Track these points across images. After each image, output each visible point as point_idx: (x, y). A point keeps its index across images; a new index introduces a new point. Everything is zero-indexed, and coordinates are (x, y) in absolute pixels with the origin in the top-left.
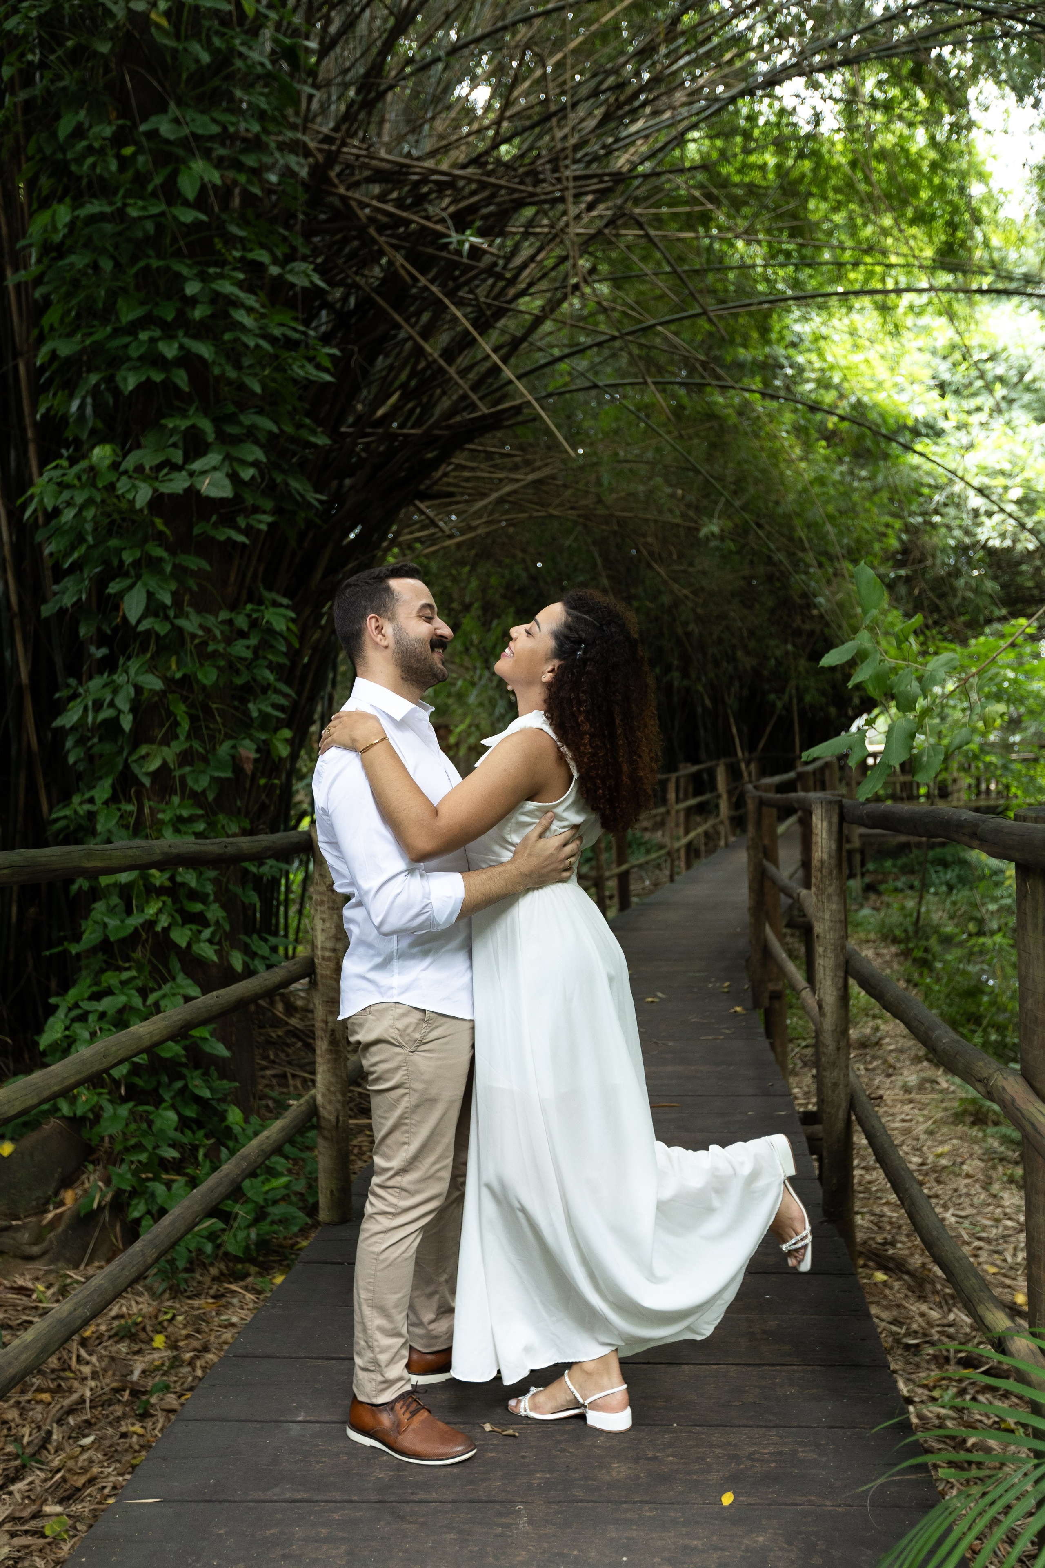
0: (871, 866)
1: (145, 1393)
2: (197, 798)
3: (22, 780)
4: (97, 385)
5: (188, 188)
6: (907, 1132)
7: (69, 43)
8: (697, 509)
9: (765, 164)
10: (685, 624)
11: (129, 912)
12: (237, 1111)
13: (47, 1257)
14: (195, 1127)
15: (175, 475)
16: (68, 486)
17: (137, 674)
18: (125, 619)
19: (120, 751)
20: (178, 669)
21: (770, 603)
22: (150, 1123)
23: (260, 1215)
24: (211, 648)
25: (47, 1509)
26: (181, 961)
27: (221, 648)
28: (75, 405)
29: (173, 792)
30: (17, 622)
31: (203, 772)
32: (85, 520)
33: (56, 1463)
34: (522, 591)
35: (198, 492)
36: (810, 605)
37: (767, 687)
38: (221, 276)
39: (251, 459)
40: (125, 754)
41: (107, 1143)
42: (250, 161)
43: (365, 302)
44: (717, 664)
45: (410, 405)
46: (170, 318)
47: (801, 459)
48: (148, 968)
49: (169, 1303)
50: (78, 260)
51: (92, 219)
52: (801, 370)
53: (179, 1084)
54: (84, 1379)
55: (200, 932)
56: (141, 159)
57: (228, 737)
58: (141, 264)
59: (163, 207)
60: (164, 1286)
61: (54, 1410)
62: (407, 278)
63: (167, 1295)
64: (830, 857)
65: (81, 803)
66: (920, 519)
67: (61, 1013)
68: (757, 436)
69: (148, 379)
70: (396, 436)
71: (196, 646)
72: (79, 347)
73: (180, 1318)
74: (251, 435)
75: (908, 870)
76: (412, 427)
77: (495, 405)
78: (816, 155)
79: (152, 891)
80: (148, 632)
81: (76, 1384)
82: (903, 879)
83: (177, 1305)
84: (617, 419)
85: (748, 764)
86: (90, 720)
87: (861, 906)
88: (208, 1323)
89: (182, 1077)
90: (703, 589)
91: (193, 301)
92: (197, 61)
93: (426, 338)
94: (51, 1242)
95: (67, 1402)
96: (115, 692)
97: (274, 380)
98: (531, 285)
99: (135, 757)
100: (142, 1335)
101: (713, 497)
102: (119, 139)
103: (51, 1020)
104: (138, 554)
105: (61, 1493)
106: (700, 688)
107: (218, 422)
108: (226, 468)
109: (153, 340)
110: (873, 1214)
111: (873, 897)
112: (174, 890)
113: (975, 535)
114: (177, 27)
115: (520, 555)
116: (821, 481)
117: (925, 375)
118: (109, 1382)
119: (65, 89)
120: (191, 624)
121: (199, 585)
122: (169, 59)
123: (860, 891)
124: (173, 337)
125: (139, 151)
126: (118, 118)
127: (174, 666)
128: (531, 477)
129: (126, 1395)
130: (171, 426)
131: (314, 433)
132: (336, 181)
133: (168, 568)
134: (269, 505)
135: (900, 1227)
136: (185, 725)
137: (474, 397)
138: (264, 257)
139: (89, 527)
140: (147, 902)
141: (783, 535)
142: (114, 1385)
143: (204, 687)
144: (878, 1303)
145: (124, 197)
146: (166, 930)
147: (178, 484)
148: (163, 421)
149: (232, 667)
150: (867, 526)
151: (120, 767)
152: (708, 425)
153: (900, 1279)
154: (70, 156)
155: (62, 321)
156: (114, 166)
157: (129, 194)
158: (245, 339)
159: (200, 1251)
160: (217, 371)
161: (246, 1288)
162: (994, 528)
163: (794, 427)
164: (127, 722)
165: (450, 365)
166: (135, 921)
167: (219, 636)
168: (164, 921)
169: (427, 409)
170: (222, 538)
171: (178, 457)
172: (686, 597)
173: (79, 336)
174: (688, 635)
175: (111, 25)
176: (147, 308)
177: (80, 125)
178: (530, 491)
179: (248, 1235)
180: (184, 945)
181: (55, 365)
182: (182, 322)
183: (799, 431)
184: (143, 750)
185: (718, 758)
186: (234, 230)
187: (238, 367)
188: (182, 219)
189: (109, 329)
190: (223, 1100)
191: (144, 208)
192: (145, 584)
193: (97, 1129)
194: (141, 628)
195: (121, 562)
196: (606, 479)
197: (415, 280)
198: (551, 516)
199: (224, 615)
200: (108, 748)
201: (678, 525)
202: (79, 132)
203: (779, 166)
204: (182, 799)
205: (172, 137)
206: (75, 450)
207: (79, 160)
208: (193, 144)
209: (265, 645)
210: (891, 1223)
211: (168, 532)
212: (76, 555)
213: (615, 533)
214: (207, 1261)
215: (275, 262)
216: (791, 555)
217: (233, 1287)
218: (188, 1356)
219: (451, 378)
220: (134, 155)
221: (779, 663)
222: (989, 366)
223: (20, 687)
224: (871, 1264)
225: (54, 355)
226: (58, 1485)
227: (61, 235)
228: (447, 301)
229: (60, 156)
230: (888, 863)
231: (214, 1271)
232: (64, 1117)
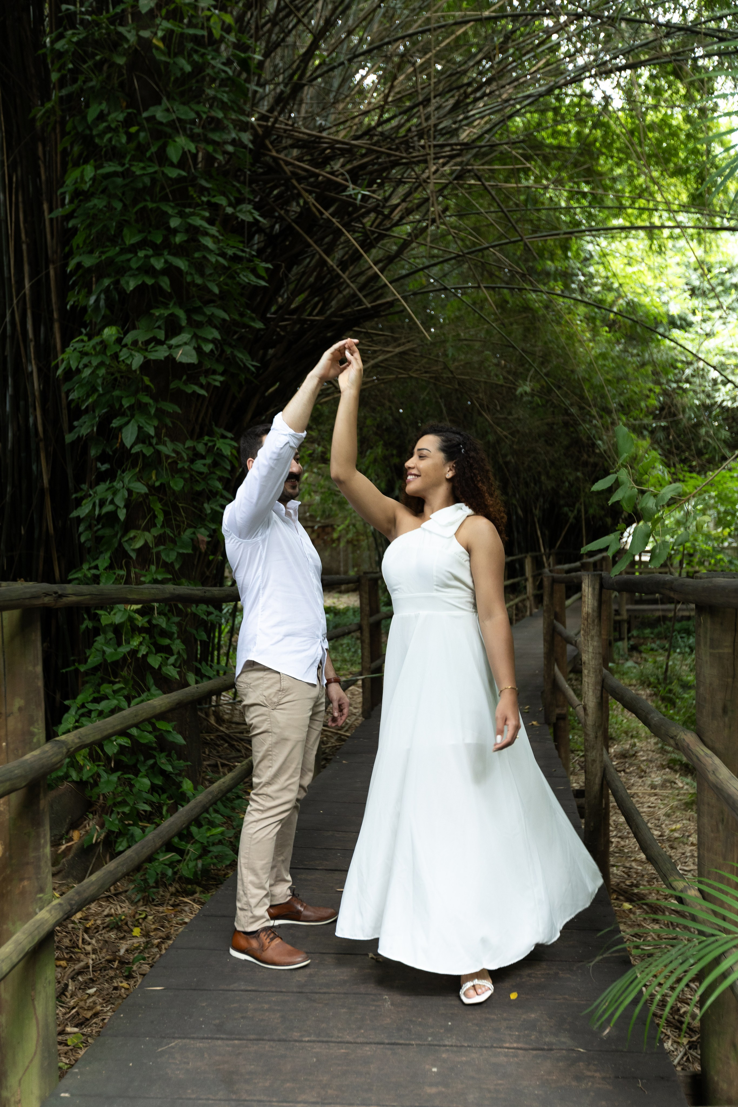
0: (635, 633)
1: (128, 963)
2: (167, 567)
3: (42, 554)
4: (109, 286)
5: (173, 154)
6: (651, 814)
7: (98, 58)
8: (515, 374)
9: (569, 131)
10: (505, 456)
11: (119, 644)
12: (189, 782)
13: (61, 875)
14: (160, 792)
15: (159, 348)
16: (86, 354)
17: (129, 482)
18: (122, 444)
19: (116, 535)
20: (157, 480)
21: (566, 442)
22: (132, 786)
23: (205, 851)
24: (180, 466)
25: (69, 1029)
26: (154, 678)
27: (186, 465)
28: (92, 300)
29: (151, 563)
30: (42, 445)
31: (172, 550)
32: (98, 376)
33: (72, 1003)
34: (388, 430)
35: (174, 359)
36: (594, 445)
37: (562, 502)
38: (193, 214)
39: (210, 337)
40: (119, 536)
41: (101, 801)
42: (216, 137)
43: (287, 230)
44: (527, 485)
45: (316, 299)
46: (159, 242)
47: (590, 341)
48: (131, 683)
49: (142, 908)
50: (98, 203)
51: (107, 176)
52: (591, 276)
53: (151, 762)
54: (87, 954)
55: (168, 658)
56: (142, 135)
57: (190, 526)
58: (141, 205)
59: (157, 168)
60: (139, 896)
61: (69, 971)
62: (317, 214)
63: (141, 903)
64: (593, 611)
65: (90, 569)
66: (674, 385)
67: (72, 711)
68: (559, 323)
69: (144, 283)
70: (306, 321)
71: (169, 464)
72: (98, 261)
73: (150, 918)
74: (211, 322)
75: (659, 636)
76: (317, 315)
77: (375, 300)
78: (606, 126)
79: (136, 630)
80: (137, 453)
81: (82, 956)
82: (658, 642)
83: (148, 910)
84: (459, 309)
85: (548, 558)
86: (97, 512)
87: (627, 660)
88: (169, 922)
89: (154, 757)
90: (518, 431)
91: (175, 231)
92: (182, 69)
93: (328, 255)
94: (64, 865)
95: (77, 967)
96: (115, 494)
97: (227, 284)
98: (402, 218)
99: (126, 539)
100: (125, 928)
101: (527, 366)
102: (128, 122)
103: (66, 716)
104: (133, 401)
105: (76, 1021)
106: (514, 502)
107: (189, 312)
108: (194, 344)
109: (147, 257)
110: (625, 867)
111: (635, 654)
112: (150, 630)
113: (714, 398)
114: (168, 47)
115: (388, 404)
116: (604, 356)
117: (681, 283)
118: (105, 955)
119: (92, 87)
120: (167, 449)
121: (173, 423)
122: (162, 67)
123: (626, 650)
124: (161, 255)
125: (142, 129)
126: (127, 107)
127: (154, 478)
128: (398, 350)
129: (116, 964)
130: (157, 314)
131: (253, 320)
132: (270, 147)
133: (153, 411)
134: (220, 369)
135: (643, 876)
136: (161, 518)
137: (361, 295)
138: (222, 201)
139: (99, 381)
140: (132, 637)
141: (576, 394)
142: (108, 957)
143: (174, 492)
144: (625, 923)
145: (130, 160)
146: (145, 656)
147: (161, 353)
148: (152, 311)
149: (192, 479)
150: (637, 390)
151: (116, 545)
152: (524, 315)
153: (640, 908)
154: (95, 132)
155: (84, 242)
156: (124, 140)
157: (133, 159)
158: (208, 256)
159: (164, 874)
160: (189, 279)
161: (194, 901)
162: (727, 394)
163: (585, 318)
164: (122, 514)
165: (344, 273)
166: (124, 649)
167: (186, 458)
168: (143, 651)
169: (327, 303)
170: (189, 391)
171: (161, 335)
172: (506, 437)
173: (97, 254)
174: (507, 463)
175: (126, 46)
176: (143, 235)
177: (102, 111)
178: (396, 359)
179: (197, 865)
180: (157, 667)
181: (80, 272)
182: (167, 245)
183: (590, 319)
184: (132, 534)
185: (527, 552)
186: (204, 183)
187: (202, 275)
188: (170, 175)
189: (117, 249)
190: (179, 775)
191: (144, 168)
192: (137, 421)
193: (96, 790)
194: (133, 451)
195: (121, 405)
196: (450, 352)
197: (322, 213)
198: (411, 377)
199: (189, 443)
200: (107, 532)
201: (502, 386)
202: (101, 117)
203: (578, 133)
204: (157, 567)
205: (164, 121)
206: (91, 329)
207: (101, 136)
208: (178, 125)
209: (215, 464)
210: (636, 873)
211: (152, 386)
212: (90, 400)
213: (456, 390)
214: (167, 883)
215: (230, 205)
216: (581, 408)
217: (186, 900)
218: (156, 942)
219: (345, 281)
220: (138, 132)
221: (571, 485)
222: (727, 276)
223: (42, 489)
224: (621, 898)
225: (79, 265)
226: (73, 1017)
227: (88, 185)
228: (344, 230)
229: (88, 132)
230: (647, 631)
231: (172, 889)
232: (73, 781)
